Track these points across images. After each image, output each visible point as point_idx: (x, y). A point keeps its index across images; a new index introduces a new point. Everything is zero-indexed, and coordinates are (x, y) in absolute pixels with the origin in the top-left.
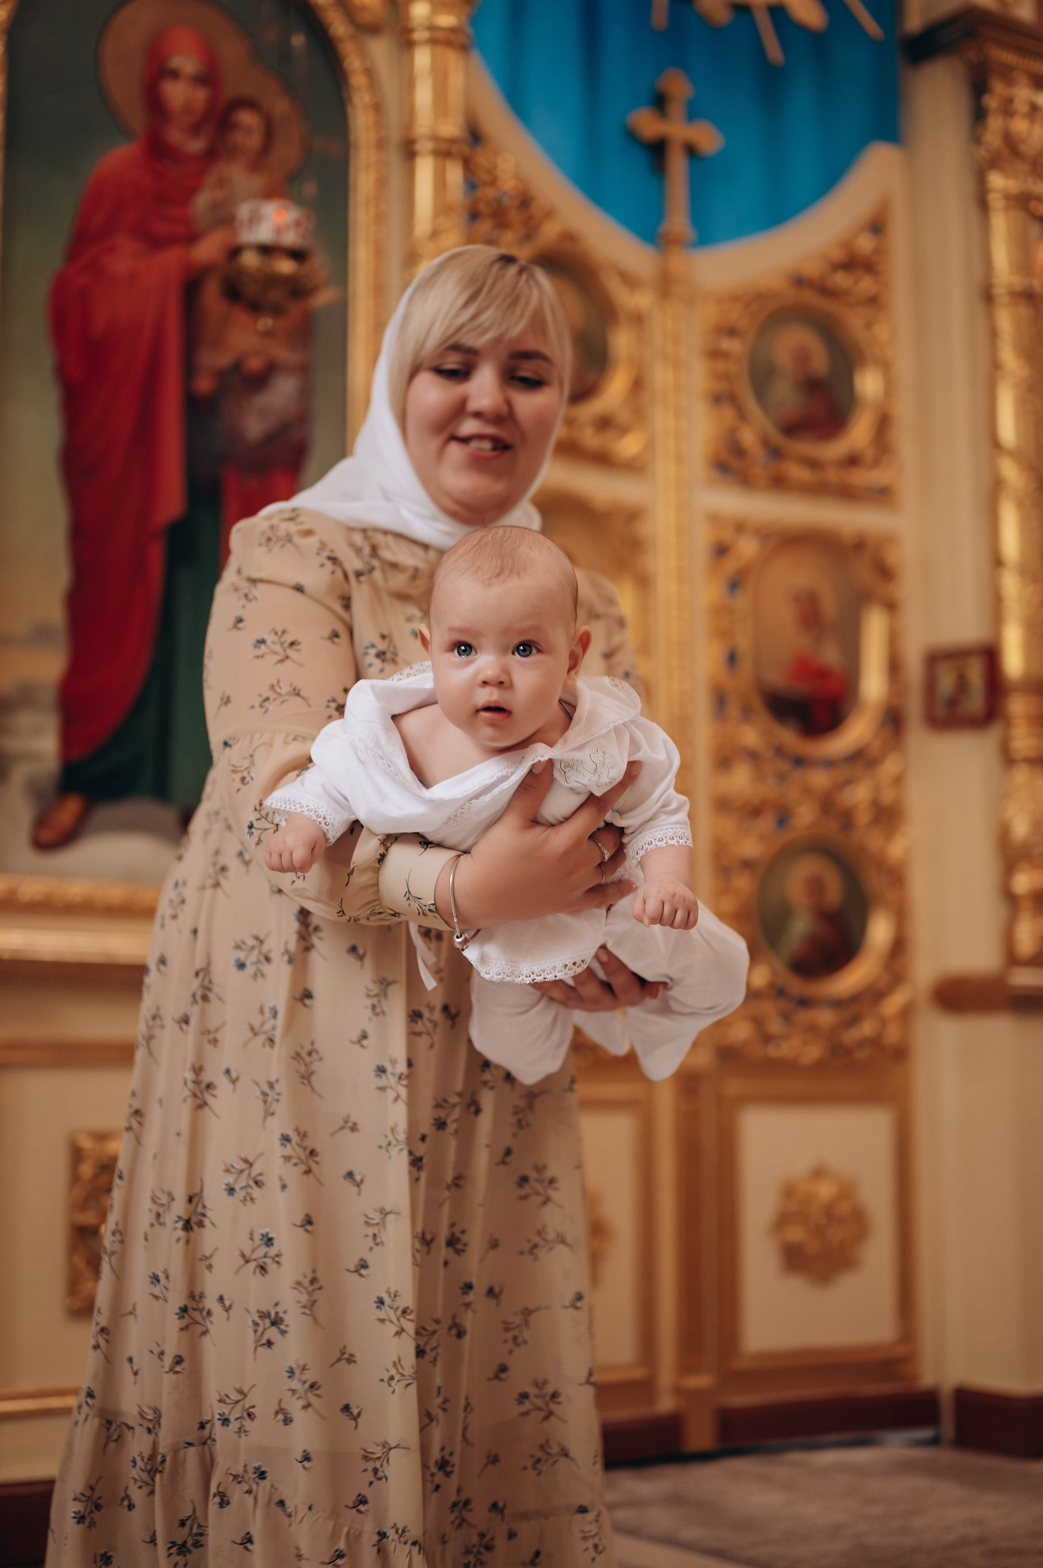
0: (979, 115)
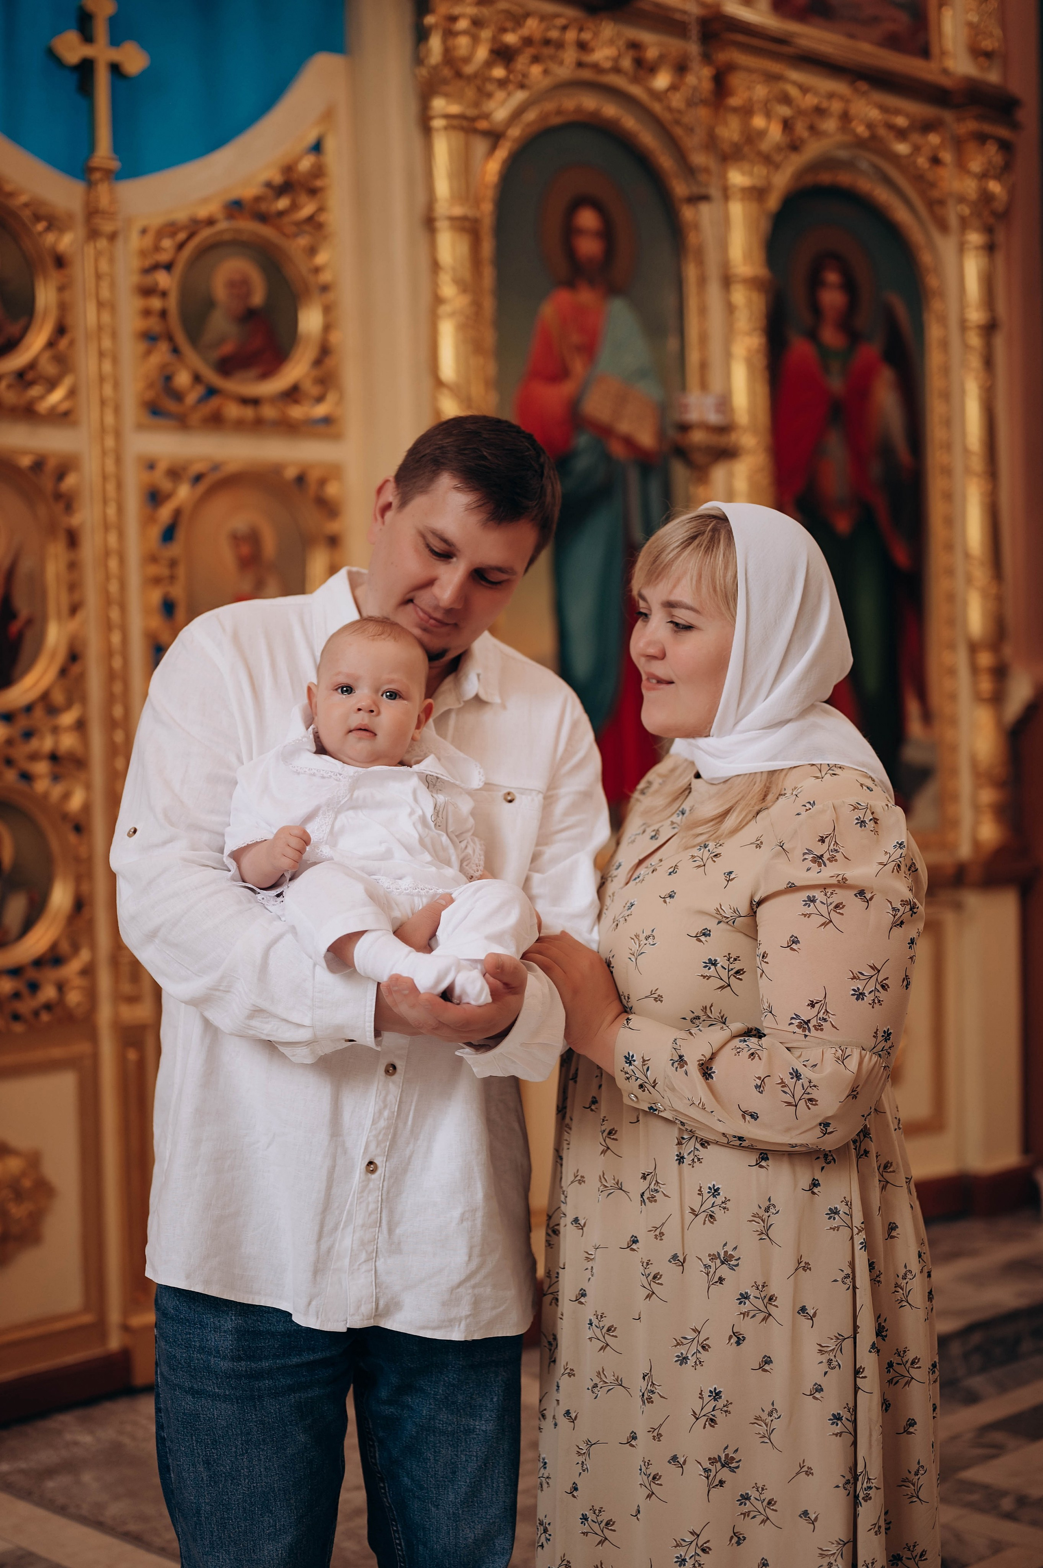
0: (421, 35)
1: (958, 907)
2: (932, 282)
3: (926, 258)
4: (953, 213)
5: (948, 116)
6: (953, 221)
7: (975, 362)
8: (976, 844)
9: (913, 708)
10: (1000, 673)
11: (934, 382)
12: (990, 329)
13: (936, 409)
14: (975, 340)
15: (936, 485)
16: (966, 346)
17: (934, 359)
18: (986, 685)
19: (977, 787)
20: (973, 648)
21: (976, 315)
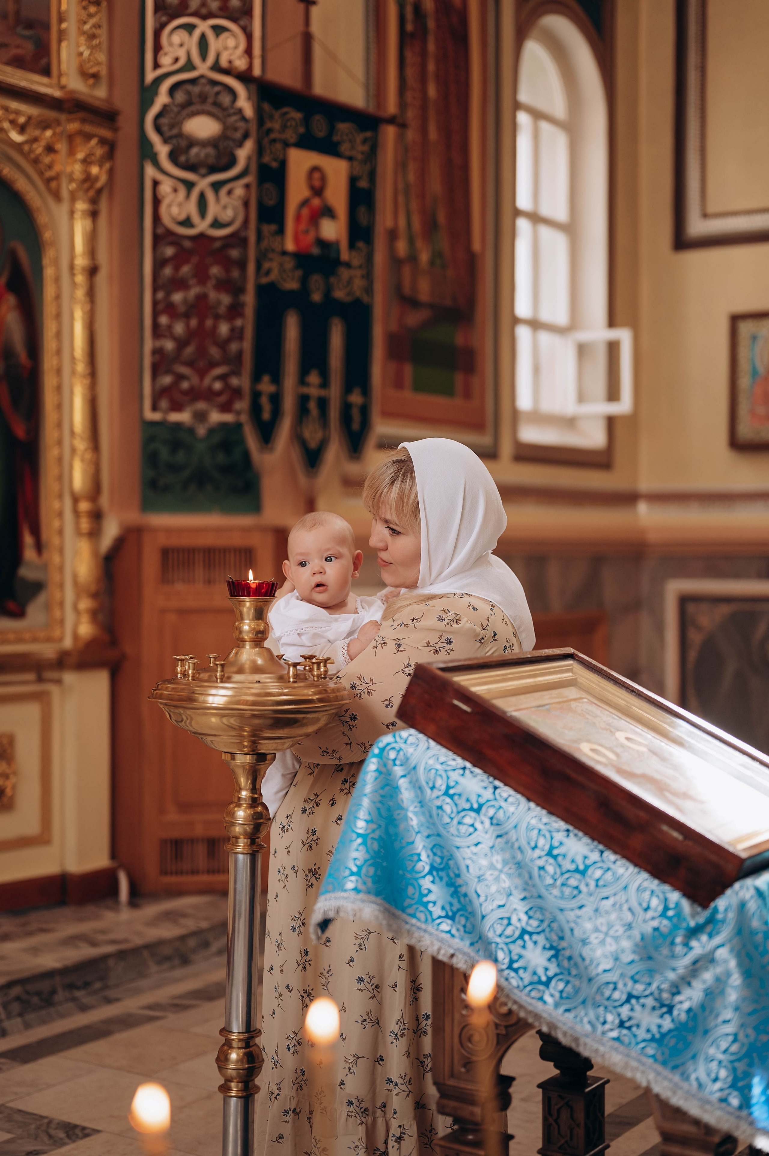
1: (59, 682)
2: (47, 235)
3: (42, 219)
4: (66, 188)
5: (63, 117)
6: (65, 193)
7: (80, 293)
8: (76, 636)
9: (28, 540)
10: (97, 516)
11: (49, 308)
12: (92, 271)
13: (49, 328)
14: (80, 279)
15: (49, 382)
16: (74, 284)
17: (49, 291)
18: (85, 524)
19: (78, 597)
20: (76, 500)
21: (81, 261)
